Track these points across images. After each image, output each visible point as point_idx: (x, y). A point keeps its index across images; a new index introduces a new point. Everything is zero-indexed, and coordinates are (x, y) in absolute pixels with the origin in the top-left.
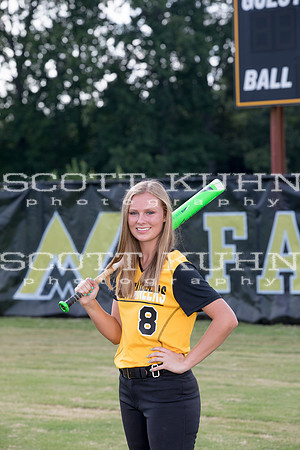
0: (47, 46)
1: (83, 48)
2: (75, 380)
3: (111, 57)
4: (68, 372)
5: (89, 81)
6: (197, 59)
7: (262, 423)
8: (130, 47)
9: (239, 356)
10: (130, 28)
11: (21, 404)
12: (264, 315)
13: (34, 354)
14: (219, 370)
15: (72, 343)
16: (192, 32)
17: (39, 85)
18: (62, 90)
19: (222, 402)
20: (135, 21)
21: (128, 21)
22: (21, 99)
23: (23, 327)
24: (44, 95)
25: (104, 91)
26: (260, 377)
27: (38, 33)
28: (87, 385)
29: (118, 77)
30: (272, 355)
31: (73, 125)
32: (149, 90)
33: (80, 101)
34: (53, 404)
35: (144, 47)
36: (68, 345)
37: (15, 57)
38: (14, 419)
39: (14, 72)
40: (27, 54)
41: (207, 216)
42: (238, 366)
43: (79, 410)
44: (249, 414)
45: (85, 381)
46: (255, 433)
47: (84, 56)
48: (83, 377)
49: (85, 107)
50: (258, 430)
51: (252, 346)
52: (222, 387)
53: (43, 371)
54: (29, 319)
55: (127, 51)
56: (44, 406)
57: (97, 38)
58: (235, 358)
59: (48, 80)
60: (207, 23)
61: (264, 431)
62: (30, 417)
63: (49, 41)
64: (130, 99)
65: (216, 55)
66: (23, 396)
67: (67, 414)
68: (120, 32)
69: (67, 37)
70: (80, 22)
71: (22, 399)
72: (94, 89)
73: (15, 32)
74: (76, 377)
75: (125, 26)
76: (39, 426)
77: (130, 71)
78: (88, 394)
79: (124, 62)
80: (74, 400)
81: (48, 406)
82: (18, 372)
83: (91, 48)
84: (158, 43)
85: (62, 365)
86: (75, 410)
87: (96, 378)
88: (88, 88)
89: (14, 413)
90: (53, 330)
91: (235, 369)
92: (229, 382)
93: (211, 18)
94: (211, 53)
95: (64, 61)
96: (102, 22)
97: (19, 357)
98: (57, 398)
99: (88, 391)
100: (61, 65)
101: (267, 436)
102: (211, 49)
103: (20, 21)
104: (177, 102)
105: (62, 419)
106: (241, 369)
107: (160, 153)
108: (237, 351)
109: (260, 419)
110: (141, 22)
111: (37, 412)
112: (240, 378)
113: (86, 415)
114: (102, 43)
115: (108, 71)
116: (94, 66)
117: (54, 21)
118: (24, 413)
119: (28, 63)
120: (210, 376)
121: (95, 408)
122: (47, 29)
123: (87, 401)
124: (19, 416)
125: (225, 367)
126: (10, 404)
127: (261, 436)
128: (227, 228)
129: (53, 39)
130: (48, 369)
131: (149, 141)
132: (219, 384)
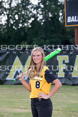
0: (15, 11)
1: (25, 11)
2: (22, 102)
3: (33, 14)
4: (20, 99)
5: (27, 20)
6: (56, 14)
7: (72, 112)
8: (38, 11)
9: (66, 94)
10: (38, 6)
11: (7, 108)
12: (74, 83)
13: (11, 95)
14: (61, 98)
15: (22, 91)
16: (55, 6)
17: (13, 21)
18: (19, 23)
19: (61, 107)
20: (39, 4)
21: (37, 4)
22: (9, 25)
23: (9, 87)
24: (15, 24)
25: (31, 23)
26: (72, 100)
27: (13, 7)
28: (25, 103)
29: (35, 19)
30: (76, 94)
31: (23, 32)
32: (43, 22)
33: (25, 26)
34: (16, 108)
35: (41, 11)
36: (21, 92)
37: (7, 14)
38: (5, 112)
39: (7, 18)
40: (10, 13)
41: (58, 56)
42: (66, 97)
43: (23, 110)
44: (69, 110)
45: (24, 102)
46: (70, 115)
47: (25, 13)
48: (24, 101)
49: (26, 27)
50: (71, 114)
51: (70, 91)
52: (62, 103)
53: (13, 99)
54: (10, 85)
55: (37, 12)
56: (13, 109)
57: (29, 9)
58: (66, 95)
59: (16, 20)
60: (59, 4)
61: (72, 115)
62: (9, 112)
63: (16, 10)
64: (38, 25)
65: (61, 12)
66: (7, 106)
67: (19, 111)
68: (35, 7)
69: (21, 8)
70: (24, 4)
71: (7, 107)
72: (28, 22)
73: (7, 7)
74: (22, 100)
75: (36, 5)
76: (12, 114)
77: (38, 17)
78: (25, 105)
79: (36, 15)
80: (21, 107)
81: (14, 109)
82: (7, 99)
83: (27, 11)
84: (45, 10)
85: (18, 97)
86: (22, 110)
87: (28, 101)
88: (27, 22)
89: (5, 111)
90: (16, 88)
91: (65, 98)
92: (64, 102)
93: (60, 2)
94: (60, 12)
95: (20, 15)
96: (30, 4)
97: (7, 95)
98: (17, 106)
99: (25, 104)
100: (19, 16)
101: (73, 116)
102: (60, 11)
103: (8, 4)
104: (51, 25)
105: (18, 112)
106: (67, 98)
107: (46, 39)
108: (66, 93)
109: (72, 111)
110: (41, 4)
111: (11, 110)
112: (67, 100)
113: (24, 111)
114: (30, 10)
115: (32, 17)
116: (28, 16)
117: (17, 4)
118: (8, 111)
119: (10, 16)
120: (58, 100)
121: (27, 109)
122: (15, 6)
123: (25, 107)
124: (6, 111)
125: (63, 97)
126: (4, 108)
127: (72, 116)
128: (64, 60)
129: (17, 9)
130: (15, 99)
131: (43, 36)
132: (61, 102)
